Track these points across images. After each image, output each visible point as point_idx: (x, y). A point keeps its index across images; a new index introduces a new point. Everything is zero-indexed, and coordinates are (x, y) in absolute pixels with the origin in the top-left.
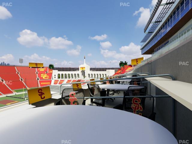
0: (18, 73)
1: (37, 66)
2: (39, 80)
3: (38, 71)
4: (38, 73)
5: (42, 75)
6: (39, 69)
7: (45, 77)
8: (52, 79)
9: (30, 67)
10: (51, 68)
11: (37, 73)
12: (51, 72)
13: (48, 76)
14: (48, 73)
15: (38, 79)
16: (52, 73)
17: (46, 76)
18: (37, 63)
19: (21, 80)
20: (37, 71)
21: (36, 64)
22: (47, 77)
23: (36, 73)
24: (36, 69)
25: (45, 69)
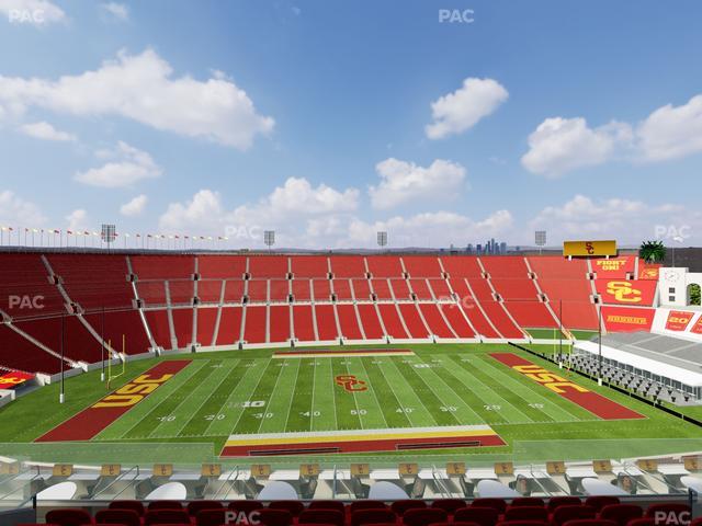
0: (533, 277)
1: (590, 251)
2: (601, 303)
3: (597, 269)
4: (595, 277)
5: (611, 285)
6: (599, 262)
7: (624, 296)
8: (659, 306)
9: (567, 257)
10: (653, 257)
11: (592, 278)
12: (652, 273)
13: (636, 292)
14: (636, 278)
15: (596, 301)
16: (656, 279)
17: (628, 291)
18: (590, 243)
19: (541, 300)
20: (590, 271)
21: (589, 245)
22: (631, 296)
23: (588, 278)
24: (589, 261)
25: (623, 262)
